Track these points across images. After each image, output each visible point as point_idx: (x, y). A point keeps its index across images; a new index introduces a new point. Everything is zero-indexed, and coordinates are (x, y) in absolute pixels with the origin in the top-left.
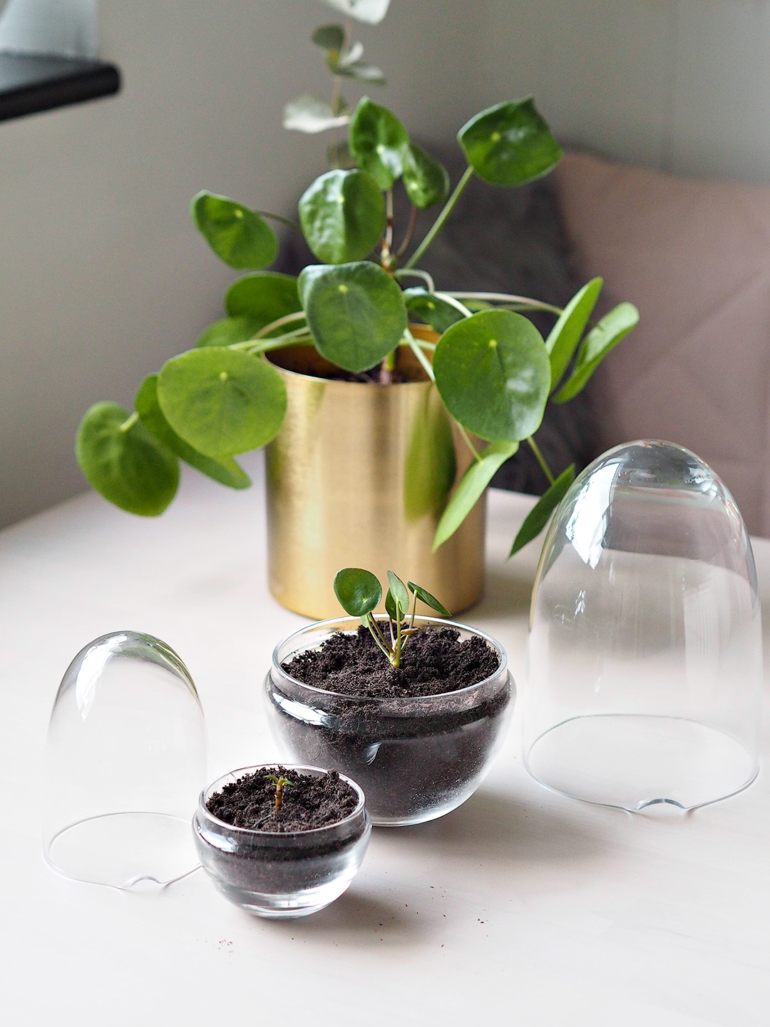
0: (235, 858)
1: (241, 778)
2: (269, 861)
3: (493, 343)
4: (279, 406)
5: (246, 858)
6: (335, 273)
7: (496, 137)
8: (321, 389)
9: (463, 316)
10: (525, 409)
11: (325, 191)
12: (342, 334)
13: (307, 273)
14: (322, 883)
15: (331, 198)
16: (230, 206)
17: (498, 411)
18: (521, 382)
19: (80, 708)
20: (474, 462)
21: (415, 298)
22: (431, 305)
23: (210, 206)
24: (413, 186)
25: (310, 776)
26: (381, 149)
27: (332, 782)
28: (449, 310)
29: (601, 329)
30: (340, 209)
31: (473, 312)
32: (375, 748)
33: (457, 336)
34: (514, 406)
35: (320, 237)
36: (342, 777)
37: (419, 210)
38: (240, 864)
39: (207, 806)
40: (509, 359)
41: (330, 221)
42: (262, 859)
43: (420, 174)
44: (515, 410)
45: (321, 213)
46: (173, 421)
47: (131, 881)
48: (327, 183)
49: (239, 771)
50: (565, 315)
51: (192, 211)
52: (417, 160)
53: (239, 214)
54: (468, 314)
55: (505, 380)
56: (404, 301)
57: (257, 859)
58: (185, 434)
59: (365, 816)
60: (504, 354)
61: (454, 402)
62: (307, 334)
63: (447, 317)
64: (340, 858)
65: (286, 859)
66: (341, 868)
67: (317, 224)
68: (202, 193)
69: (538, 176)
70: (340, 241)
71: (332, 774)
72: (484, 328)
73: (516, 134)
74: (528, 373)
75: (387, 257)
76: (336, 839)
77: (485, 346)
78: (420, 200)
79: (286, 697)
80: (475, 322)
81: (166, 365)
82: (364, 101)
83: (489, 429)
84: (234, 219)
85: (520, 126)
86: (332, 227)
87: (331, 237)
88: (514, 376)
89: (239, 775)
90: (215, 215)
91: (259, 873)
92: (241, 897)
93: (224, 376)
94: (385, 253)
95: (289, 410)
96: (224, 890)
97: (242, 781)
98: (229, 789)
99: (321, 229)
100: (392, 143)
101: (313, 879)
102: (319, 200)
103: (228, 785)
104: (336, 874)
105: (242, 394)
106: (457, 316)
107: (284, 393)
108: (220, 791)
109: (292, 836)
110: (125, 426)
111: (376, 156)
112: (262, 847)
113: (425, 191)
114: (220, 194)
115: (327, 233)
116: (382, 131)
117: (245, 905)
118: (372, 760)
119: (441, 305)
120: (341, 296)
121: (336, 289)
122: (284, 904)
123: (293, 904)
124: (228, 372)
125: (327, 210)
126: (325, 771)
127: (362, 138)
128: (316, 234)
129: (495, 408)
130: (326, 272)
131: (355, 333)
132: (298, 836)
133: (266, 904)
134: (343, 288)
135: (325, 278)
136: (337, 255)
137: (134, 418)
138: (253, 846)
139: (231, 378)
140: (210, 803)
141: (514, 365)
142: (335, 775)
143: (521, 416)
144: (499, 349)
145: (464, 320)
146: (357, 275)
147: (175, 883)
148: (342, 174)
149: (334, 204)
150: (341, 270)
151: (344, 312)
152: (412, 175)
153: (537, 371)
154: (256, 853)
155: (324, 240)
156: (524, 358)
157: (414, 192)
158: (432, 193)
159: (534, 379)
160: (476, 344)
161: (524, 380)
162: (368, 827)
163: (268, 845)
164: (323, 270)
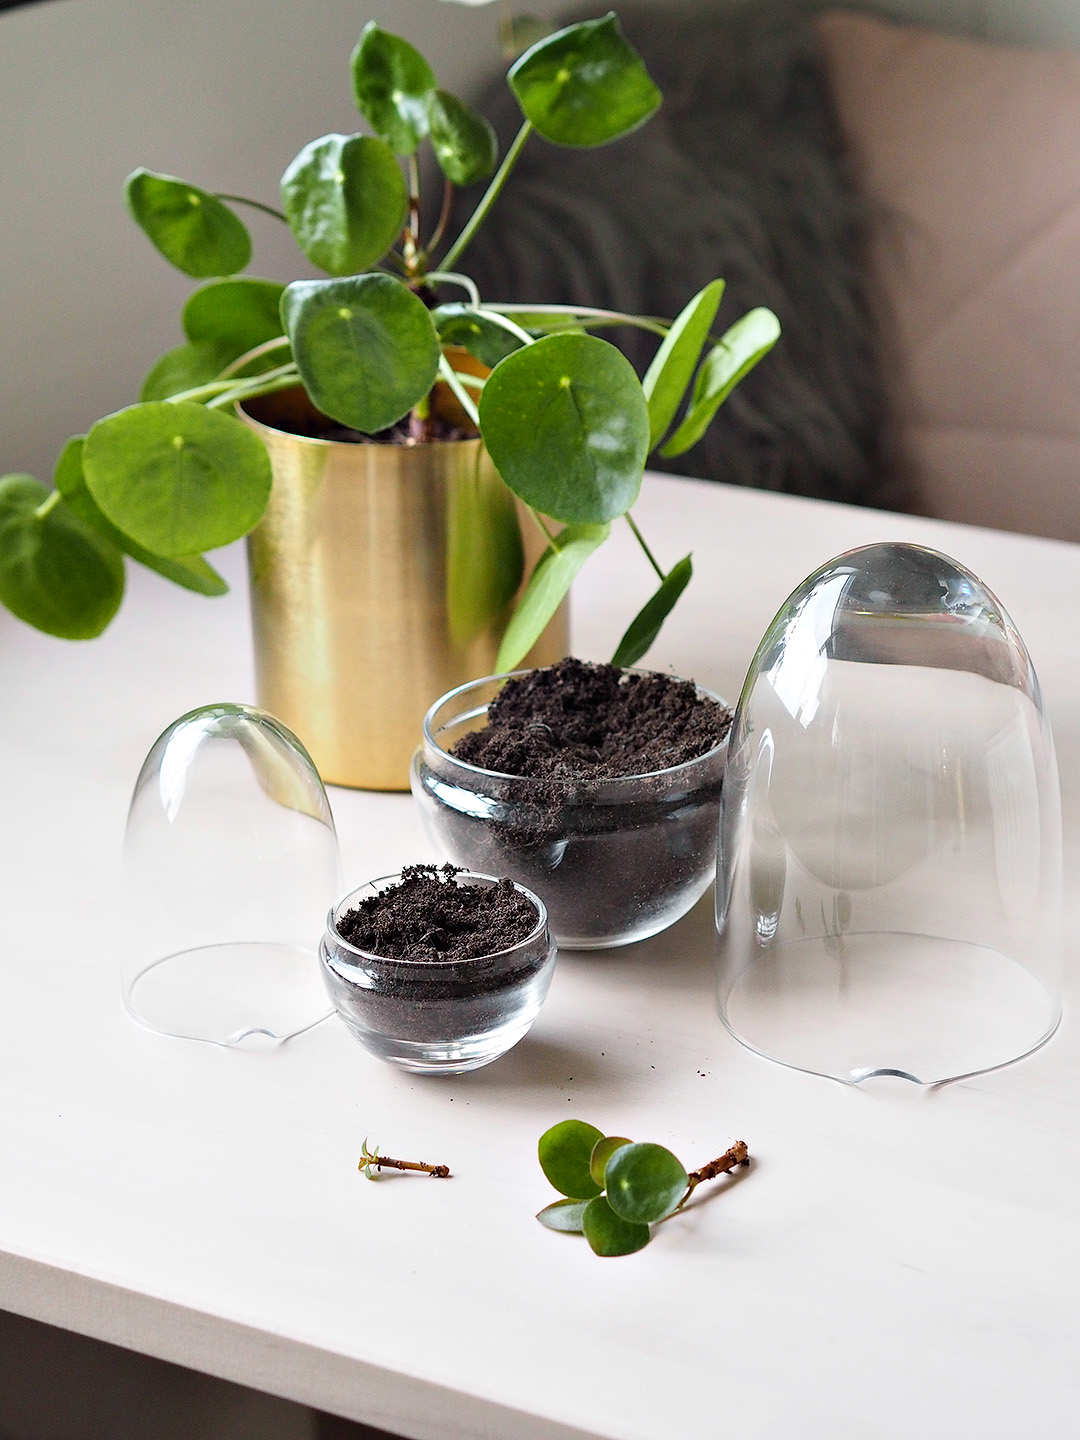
0: (374, 996)
1: (384, 889)
2: (418, 1000)
3: (565, 382)
4: (260, 482)
5: (389, 996)
6: (332, 292)
7: (563, 76)
8: (321, 453)
9: (522, 343)
10: (616, 476)
11: (316, 165)
12: (346, 379)
13: (292, 292)
14: (492, 1027)
15: (325, 175)
16: (180, 189)
17: (577, 478)
18: (609, 437)
19: (165, 804)
20: (548, 554)
21: (451, 319)
22: (475, 328)
23: (151, 189)
24: (446, 152)
25: (476, 886)
26: (398, 97)
27: (504, 894)
28: (501, 335)
29: (727, 348)
30: (339, 190)
31: (535, 337)
32: (561, 846)
33: (511, 373)
34: (599, 471)
35: (313, 232)
36: (518, 887)
37: (456, 188)
38: (381, 1003)
39: (338, 928)
40: (589, 403)
41: (325, 209)
42: (409, 997)
43: (454, 136)
44: (602, 476)
45: (312, 197)
46: (107, 507)
47: (237, 1035)
48: (318, 152)
49: (383, 881)
50: (672, 336)
51: (125, 197)
52: (449, 115)
53: (194, 200)
54: (529, 341)
55: (585, 435)
56: (434, 324)
57: (403, 997)
58: (127, 527)
59: (548, 938)
60: (583, 397)
61: (512, 468)
62: (294, 373)
63: (498, 345)
64: (513, 994)
65: (442, 997)
66: (516, 1006)
67: (308, 213)
68: (138, 172)
69: (626, 132)
70: (341, 238)
71: (505, 883)
72: (552, 361)
73: (593, 70)
74: (617, 424)
75: (412, 256)
76: (508, 970)
77: (554, 387)
78: (457, 173)
79: (443, 780)
80: (537, 352)
81: (93, 428)
82: (370, 27)
83: (564, 507)
84: (185, 209)
85: (598, 59)
86: (329, 217)
87: (327, 232)
88: (598, 428)
89: (382, 886)
90: (157, 203)
91: (407, 1015)
92: (386, 1047)
93: (178, 441)
94: (410, 248)
95: (275, 485)
96: (362, 1038)
97: (386, 893)
98: (369, 905)
99: (314, 221)
100: (413, 88)
101: (479, 1022)
102: (309, 177)
103: (367, 899)
104: (508, 1016)
105: (206, 467)
106: (512, 343)
107: (267, 463)
108: (357, 908)
109: (450, 966)
110: (42, 511)
111: (392, 107)
112: (411, 982)
113: (463, 159)
114: (163, 172)
115: (322, 226)
116: (399, 72)
117: (392, 1058)
118: (558, 861)
119: (488, 327)
120: (343, 323)
121: (336, 314)
122: (443, 1056)
123: (456, 1055)
124: (184, 436)
125: (323, 193)
126: (496, 880)
127: (370, 80)
128: (307, 227)
129: (573, 476)
130: (320, 289)
131: (366, 376)
132: (457, 965)
133: (417, 1055)
134: (345, 313)
135: (318, 299)
136: (337, 260)
137: (54, 497)
138: (398, 980)
139: (189, 444)
140: (343, 924)
141: (597, 412)
142: (508, 884)
143: (610, 486)
144: (573, 388)
145: (523, 348)
146: (366, 294)
147: (295, 1037)
148: (340, 141)
149: (331, 183)
150: (342, 286)
151: (348, 347)
152: (442, 136)
153: (630, 419)
154: (402, 990)
155: (318, 236)
156: (611, 403)
157: (447, 160)
158: (472, 163)
159: (626, 431)
160: (541, 384)
161: (612, 433)
162: (552, 952)
163: (418, 978)
164: (315, 287)
